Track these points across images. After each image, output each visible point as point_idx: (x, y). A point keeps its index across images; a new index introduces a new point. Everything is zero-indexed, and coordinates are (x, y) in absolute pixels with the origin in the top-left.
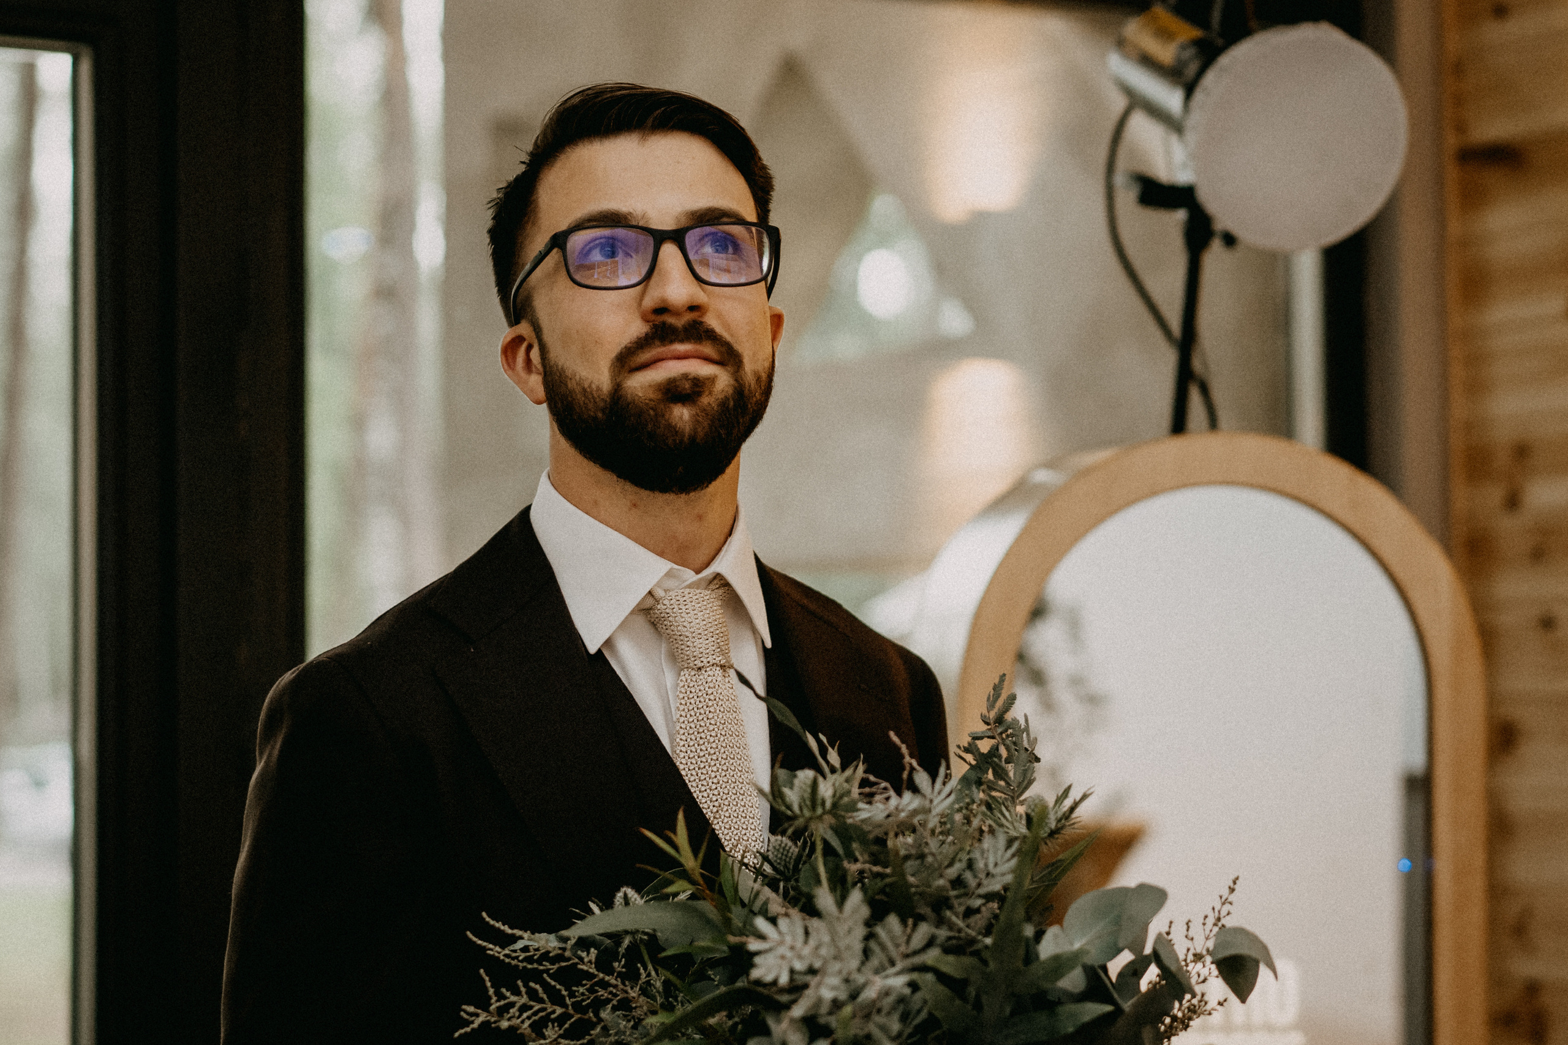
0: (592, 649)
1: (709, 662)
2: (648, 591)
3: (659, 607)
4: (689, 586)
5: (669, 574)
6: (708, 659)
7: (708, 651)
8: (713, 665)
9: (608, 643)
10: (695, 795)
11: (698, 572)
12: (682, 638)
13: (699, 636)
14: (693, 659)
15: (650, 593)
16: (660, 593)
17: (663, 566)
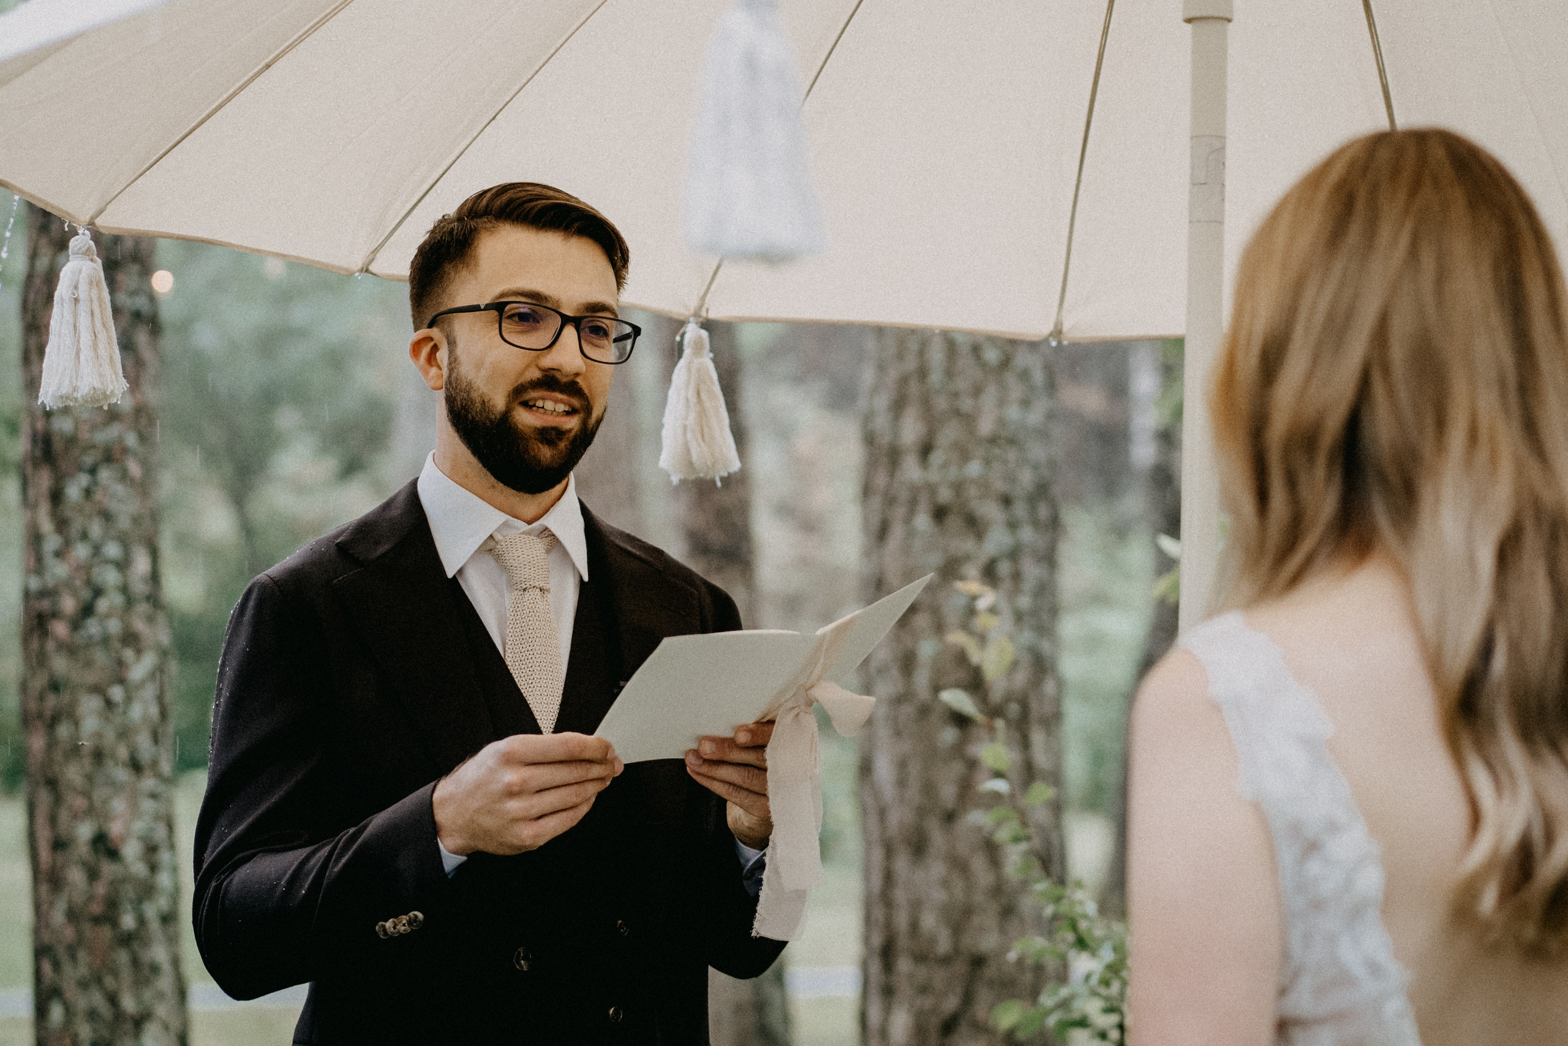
0: (450, 575)
1: (530, 585)
2: (489, 535)
3: (498, 547)
4: (523, 533)
5: (505, 524)
6: (530, 583)
7: (530, 577)
8: (534, 587)
9: (460, 571)
10: (525, 695)
11: (529, 523)
12: (512, 568)
13: (524, 567)
14: (519, 583)
15: (491, 536)
16: (498, 537)
17: (501, 517)
